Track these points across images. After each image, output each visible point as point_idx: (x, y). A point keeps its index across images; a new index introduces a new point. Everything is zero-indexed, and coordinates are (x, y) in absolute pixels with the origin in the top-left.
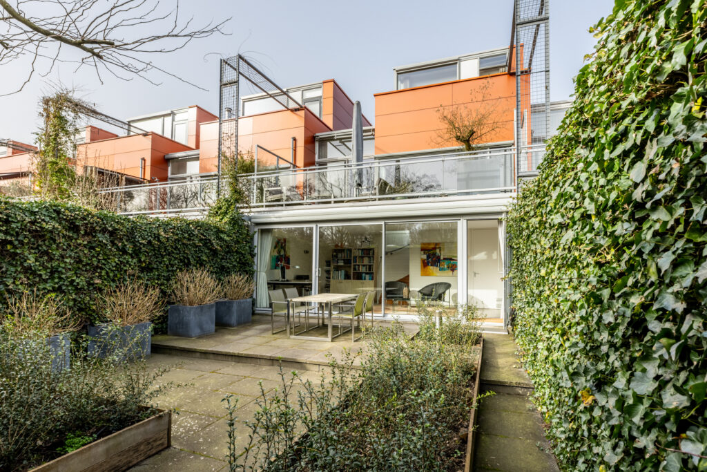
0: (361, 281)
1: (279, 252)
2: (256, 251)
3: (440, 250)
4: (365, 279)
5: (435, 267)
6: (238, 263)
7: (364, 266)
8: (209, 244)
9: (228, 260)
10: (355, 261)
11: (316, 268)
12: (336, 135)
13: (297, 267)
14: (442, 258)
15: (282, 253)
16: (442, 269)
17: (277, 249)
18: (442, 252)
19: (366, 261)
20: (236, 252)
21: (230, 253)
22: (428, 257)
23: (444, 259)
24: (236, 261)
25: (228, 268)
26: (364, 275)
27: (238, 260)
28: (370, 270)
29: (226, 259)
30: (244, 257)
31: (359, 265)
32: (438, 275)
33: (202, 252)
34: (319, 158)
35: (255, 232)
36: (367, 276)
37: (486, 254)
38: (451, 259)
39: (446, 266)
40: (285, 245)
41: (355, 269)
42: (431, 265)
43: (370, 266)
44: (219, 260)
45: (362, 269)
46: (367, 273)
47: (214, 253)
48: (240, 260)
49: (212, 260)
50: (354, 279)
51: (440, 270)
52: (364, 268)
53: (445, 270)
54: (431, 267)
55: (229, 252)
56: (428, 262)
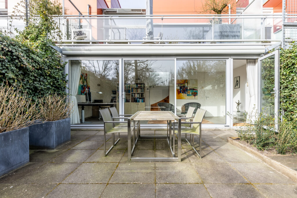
0: (137, 103)
1: (83, 83)
2: (67, 78)
3: (187, 84)
4: (139, 102)
5: (185, 94)
6: (52, 86)
7: (138, 94)
8: (17, 61)
9: (42, 83)
10: (132, 91)
11: (122, 92)
12: (118, 10)
13: (100, 93)
14: (188, 89)
15: (85, 84)
16: (188, 95)
17: (81, 80)
18: (188, 85)
19: (139, 91)
20: (49, 76)
21: (43, 76)
22: (181, 88)
23: (190, 89)
24: (50, 84)
25: (42, 90)
26: (138, 99)
27: (52, 84)
28: (142, 96)
29: (40, 81)
30: (58, 82)
31: (135, 94)
32: (186, 98)
33: (7, 68)
34: (105, 25)
35: (66, 63)
36: (141, 100)
37: (211, 87)
38: (194, 89)
39: (191, 93)
40: (87, 78)
41: (132, 96)
42: (182, 93)
43: (142, 94)
44: (31, 81)
45: (137, 96)
46: (140, 98)
47: (25, 72)
48: (54, 83)
49: (23, 80)
50: (132, 102)
51: (187, 96)
52: (138, 95)
53: (190, 95)
54: (182, 94)
55: (41, 75)
56: (181, 91)
